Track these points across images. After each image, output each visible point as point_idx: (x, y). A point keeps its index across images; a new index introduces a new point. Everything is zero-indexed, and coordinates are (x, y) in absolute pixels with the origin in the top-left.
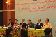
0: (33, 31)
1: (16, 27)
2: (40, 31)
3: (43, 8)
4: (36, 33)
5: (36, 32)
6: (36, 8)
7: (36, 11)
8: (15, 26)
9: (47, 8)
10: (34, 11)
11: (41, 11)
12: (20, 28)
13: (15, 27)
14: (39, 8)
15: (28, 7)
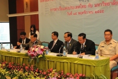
0: (76, 62)
1: (37, 50)
2: (92, 61)
3: (98, 5)
4: (84, 66)
5: (82, 65)
6: (84, 6)
7: (83, 13)
8: (33, 49)
9: (108, 4)
10: (79, 13)
11: (94, 12)
12: (44, 54)
13: (34, 51)
14: (91, 6)
15: (66, 5)
